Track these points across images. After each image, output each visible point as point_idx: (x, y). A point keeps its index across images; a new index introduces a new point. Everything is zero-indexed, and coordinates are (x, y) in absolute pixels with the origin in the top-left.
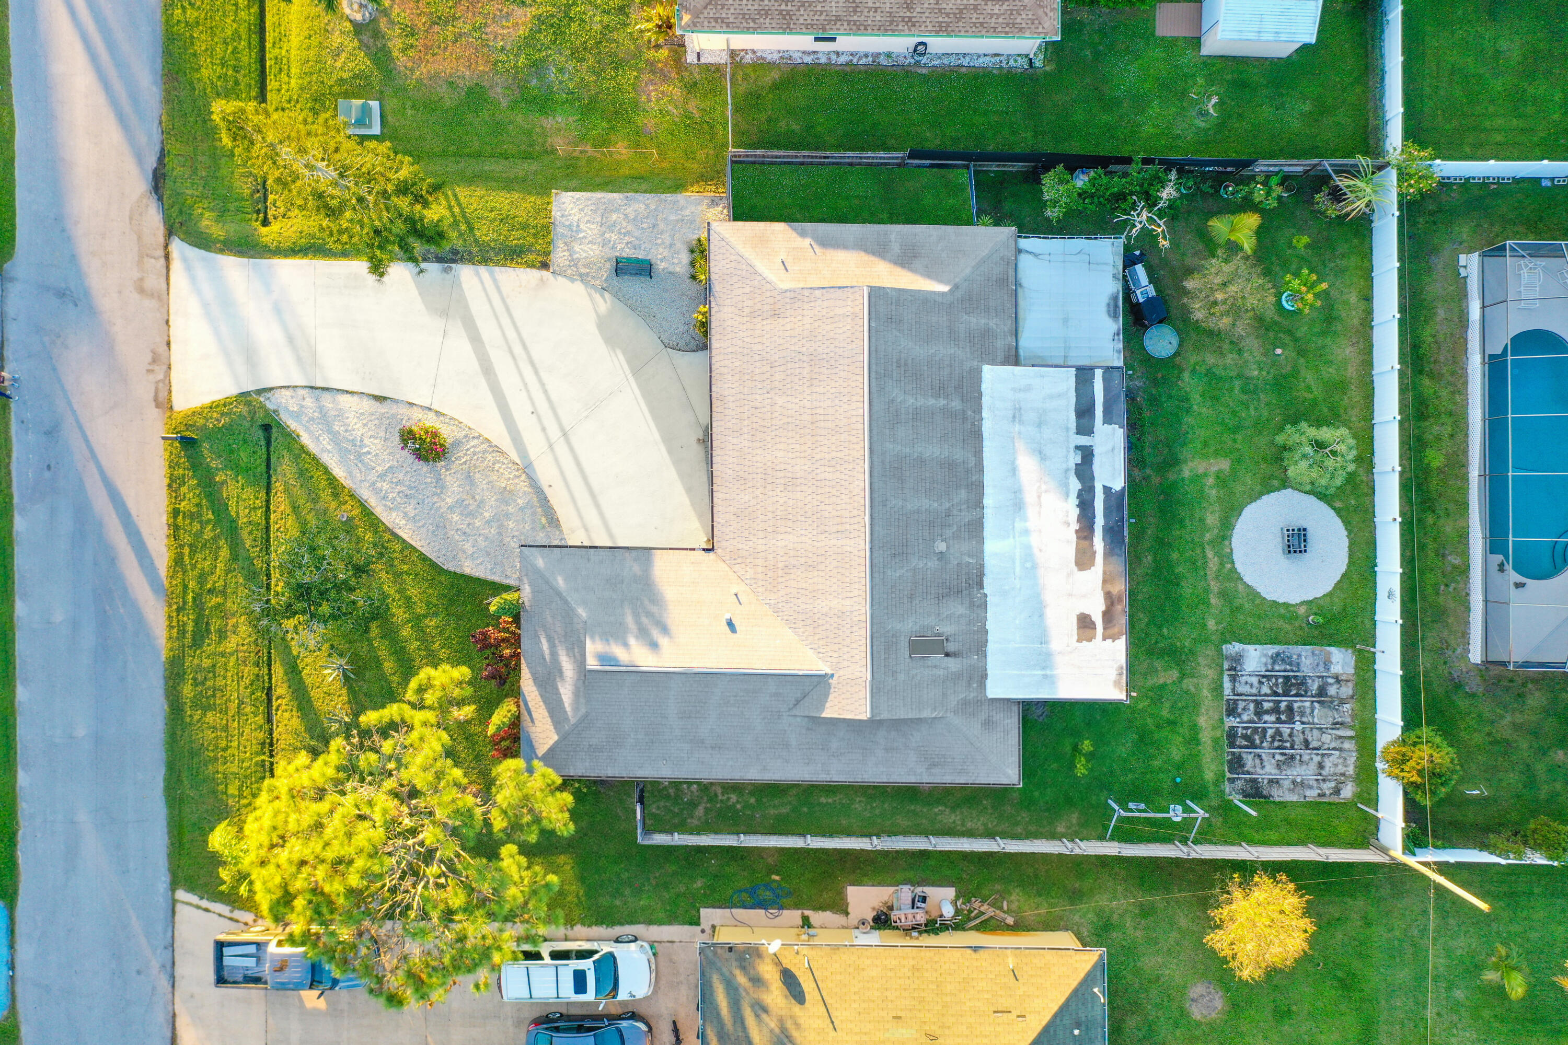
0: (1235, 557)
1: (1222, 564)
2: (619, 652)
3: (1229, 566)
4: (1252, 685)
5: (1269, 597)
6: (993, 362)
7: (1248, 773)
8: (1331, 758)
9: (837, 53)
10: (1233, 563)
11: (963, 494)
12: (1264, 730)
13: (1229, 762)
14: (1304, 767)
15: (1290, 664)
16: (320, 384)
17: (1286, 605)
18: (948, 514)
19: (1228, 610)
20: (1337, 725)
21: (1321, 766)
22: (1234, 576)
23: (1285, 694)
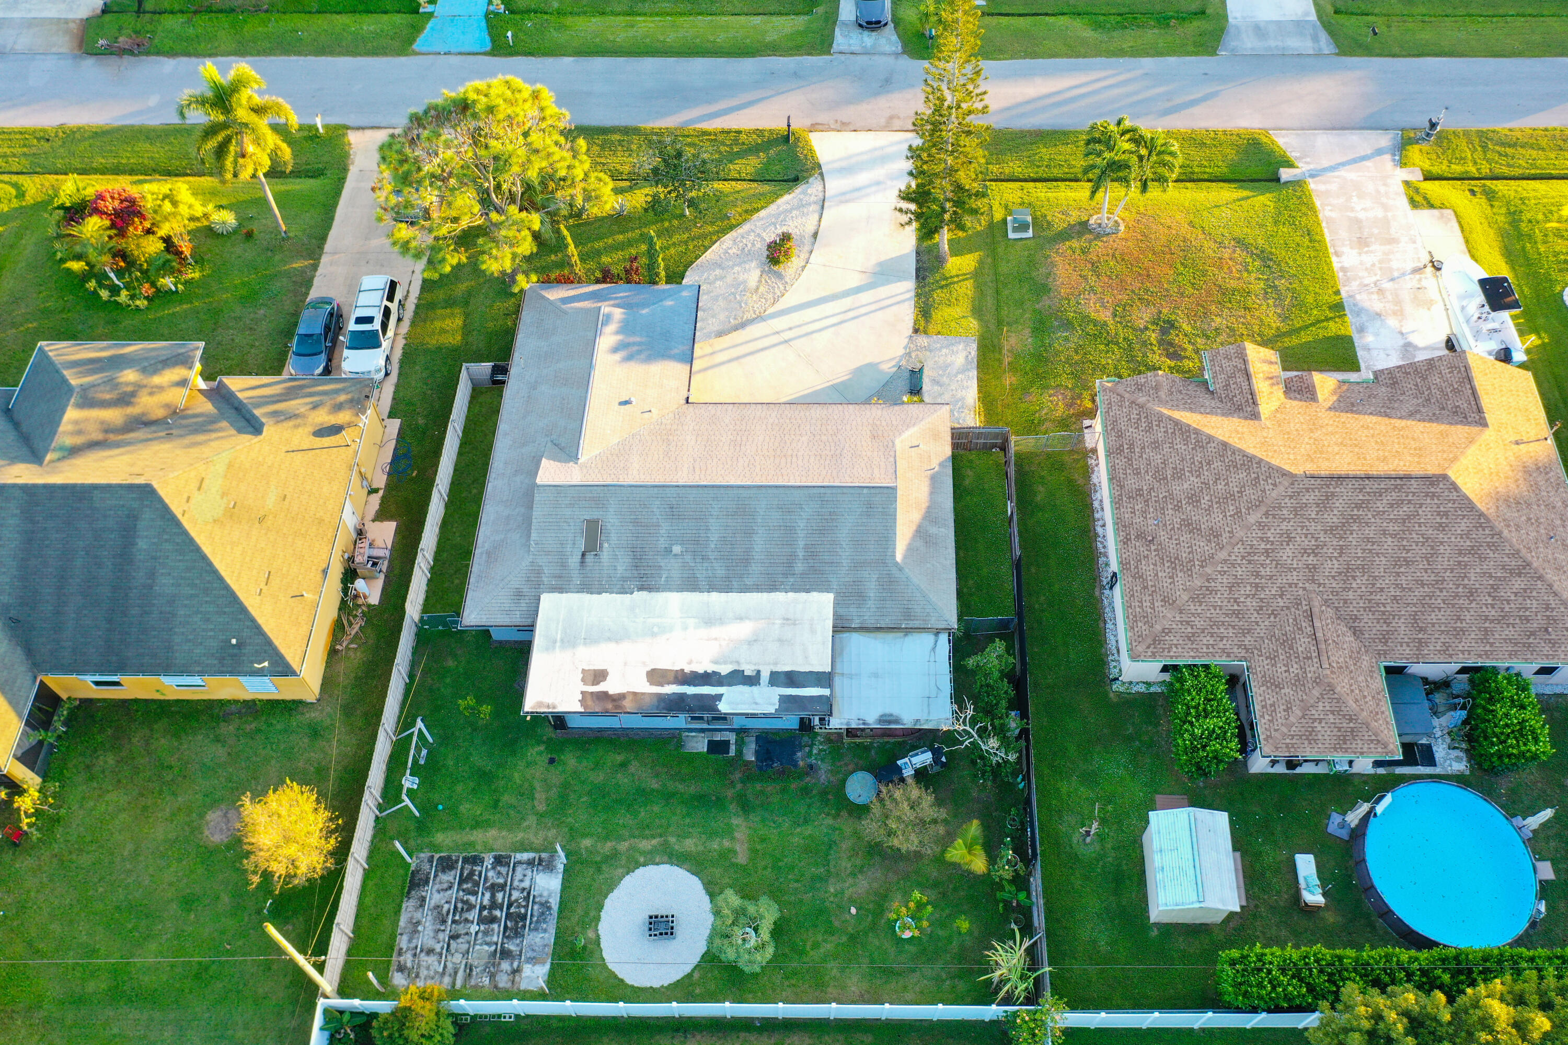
0: (651, 867)
1: (642, 853)
2: (611, 328)
3: (642, 860)
4: (521, 881)
5: (608, 902)
6: (836, 604)
7: (435, 876)
8: (436, 963)
9: (1104, 525)
10: (644, 865)
11: (721, 572)
12: (475, 893)
13: (449, 858)
14: (432, 934)
15: (538, 922)
16: (826, 204)
17: (598, 919)
18: (704, 558)
19: (598, 859)
20: (470, 968)
21: (430, 952)
22: (632, 865)
23: (509, 916)
